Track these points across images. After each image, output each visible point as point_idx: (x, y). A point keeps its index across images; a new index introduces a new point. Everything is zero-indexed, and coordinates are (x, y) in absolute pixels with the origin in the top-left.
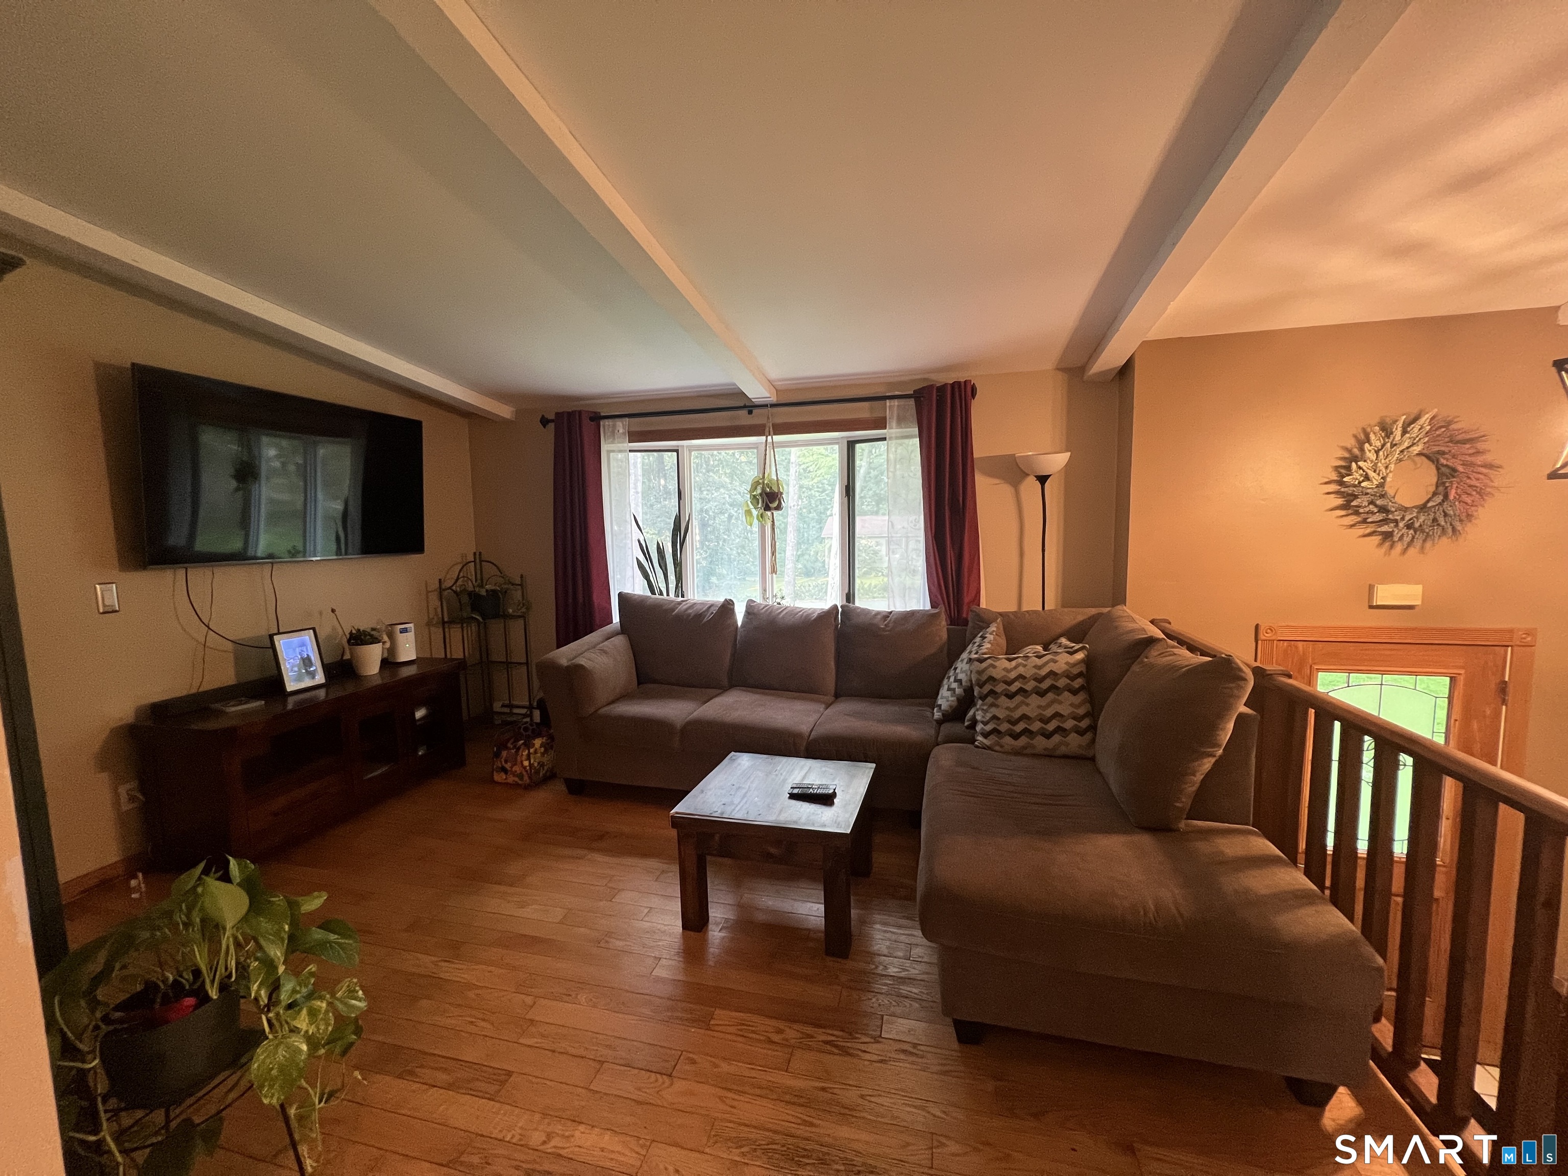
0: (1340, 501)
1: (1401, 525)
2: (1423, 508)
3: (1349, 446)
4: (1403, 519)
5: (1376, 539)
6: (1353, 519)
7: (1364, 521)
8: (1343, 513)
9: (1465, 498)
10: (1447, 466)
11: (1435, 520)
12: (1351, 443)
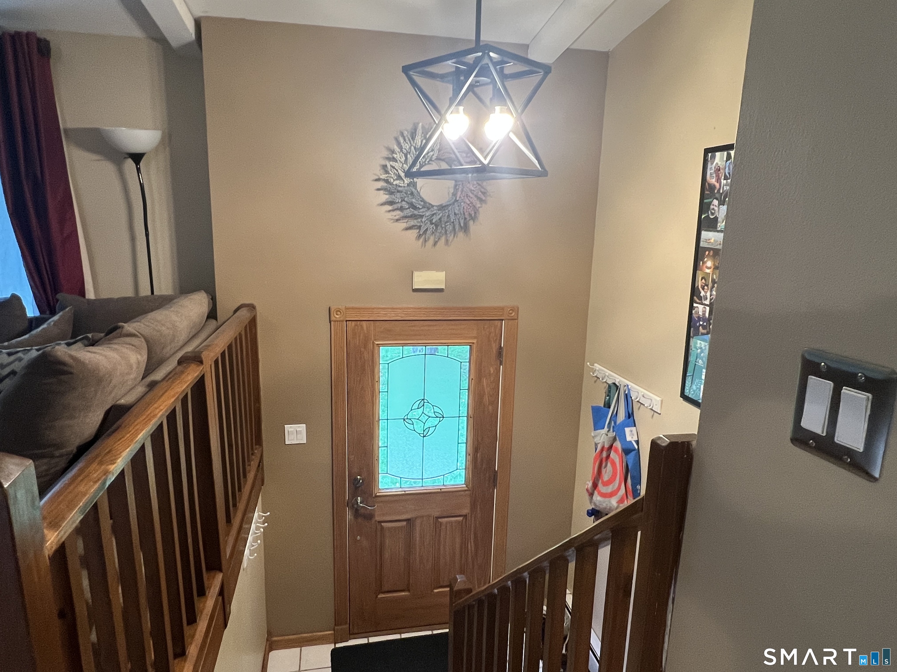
0: (386, 197)
1: (425, 220)
2: (442, 206)
4: (425, 215)
6: (396, 214)
9: (467, 199)
11: (449, 217)
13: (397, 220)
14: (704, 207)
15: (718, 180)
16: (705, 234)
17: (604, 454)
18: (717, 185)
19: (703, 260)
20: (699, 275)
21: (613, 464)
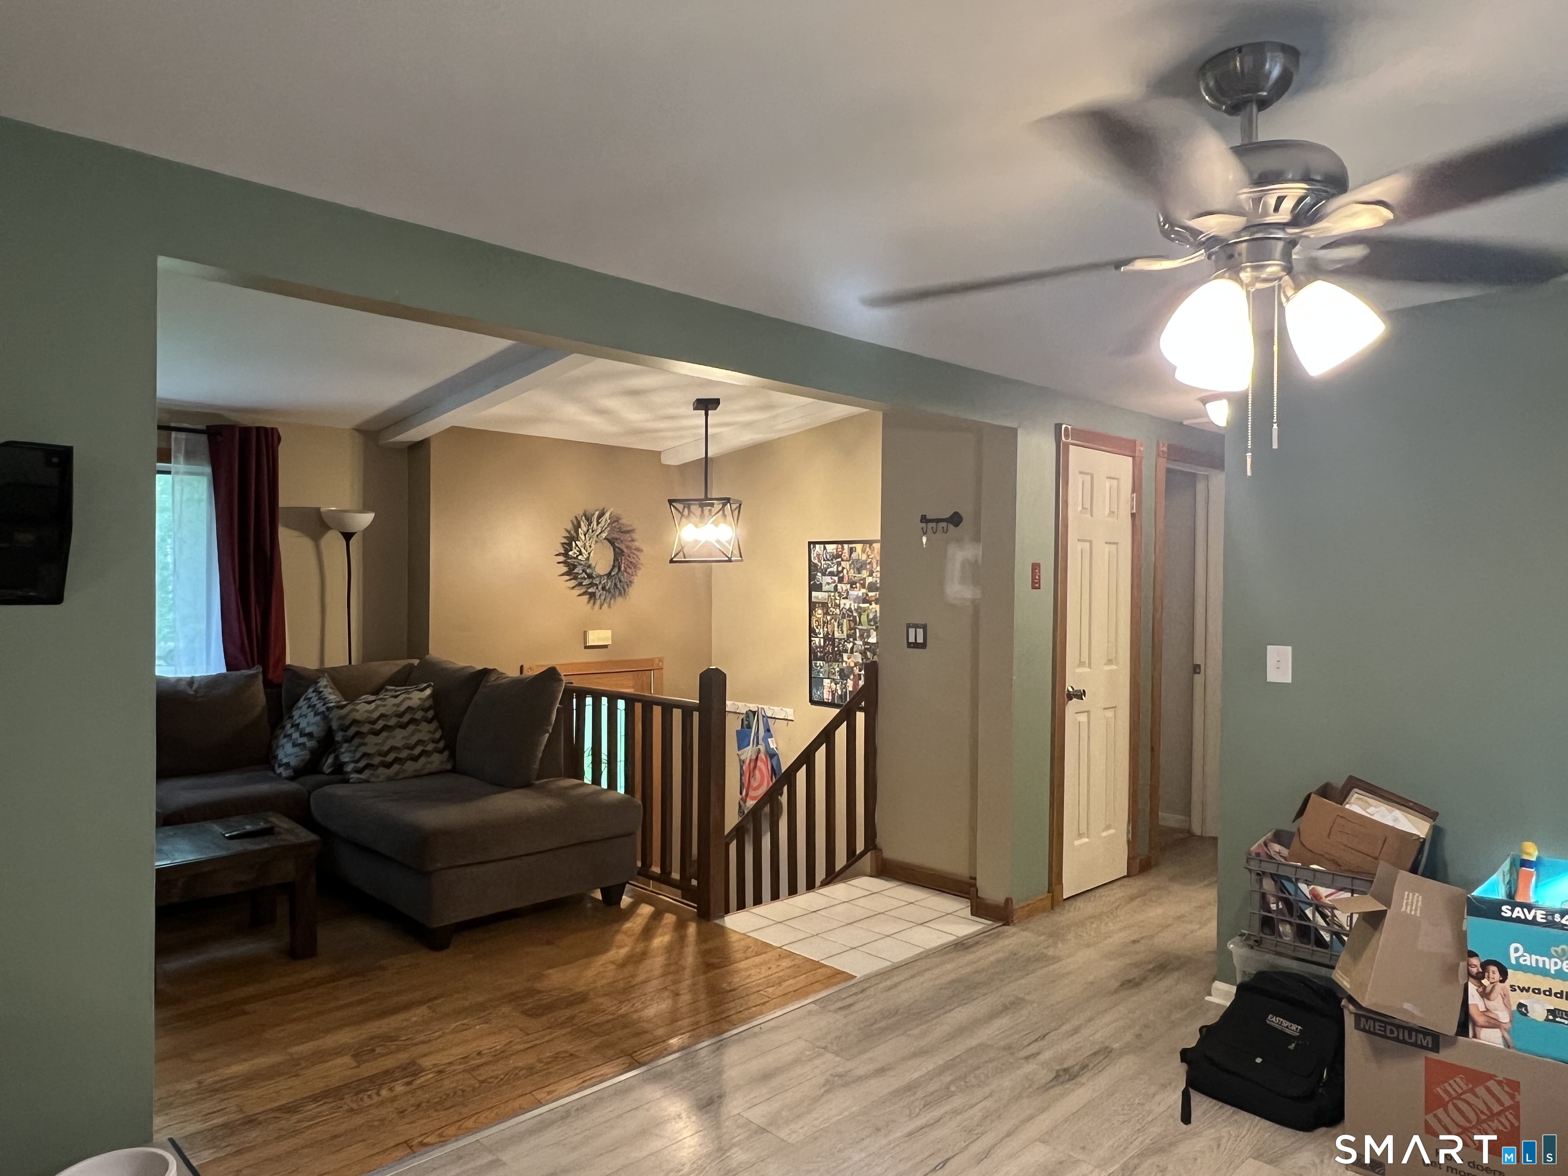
0: (565, 569)
1: (600, 587)
2: (609, 575)
3: (569, 529)
4: (600, 582)
5: (586, 597)
6: (573, 583)
7: (580, 584)
8: (567, 578)
9: (628, 570)
10: (619, 548)
11: (615, 585)
12: (570, 527)
13: (573, 588)
14: (811, 577)
15: (820, 561)
16: (814, 594)
17: (752, 764)
18: (820, 564)
19: (814, 609)
20: (814, 619)
21: (760, 770)
